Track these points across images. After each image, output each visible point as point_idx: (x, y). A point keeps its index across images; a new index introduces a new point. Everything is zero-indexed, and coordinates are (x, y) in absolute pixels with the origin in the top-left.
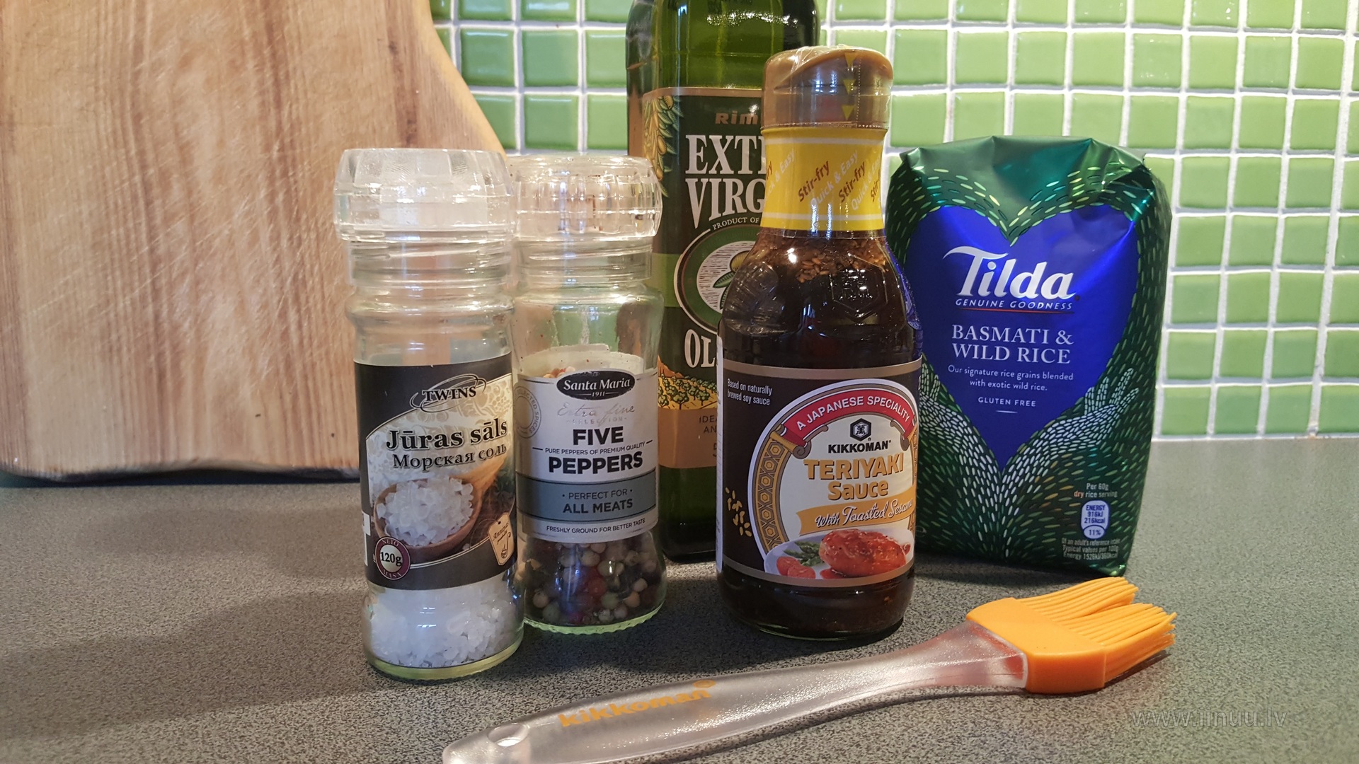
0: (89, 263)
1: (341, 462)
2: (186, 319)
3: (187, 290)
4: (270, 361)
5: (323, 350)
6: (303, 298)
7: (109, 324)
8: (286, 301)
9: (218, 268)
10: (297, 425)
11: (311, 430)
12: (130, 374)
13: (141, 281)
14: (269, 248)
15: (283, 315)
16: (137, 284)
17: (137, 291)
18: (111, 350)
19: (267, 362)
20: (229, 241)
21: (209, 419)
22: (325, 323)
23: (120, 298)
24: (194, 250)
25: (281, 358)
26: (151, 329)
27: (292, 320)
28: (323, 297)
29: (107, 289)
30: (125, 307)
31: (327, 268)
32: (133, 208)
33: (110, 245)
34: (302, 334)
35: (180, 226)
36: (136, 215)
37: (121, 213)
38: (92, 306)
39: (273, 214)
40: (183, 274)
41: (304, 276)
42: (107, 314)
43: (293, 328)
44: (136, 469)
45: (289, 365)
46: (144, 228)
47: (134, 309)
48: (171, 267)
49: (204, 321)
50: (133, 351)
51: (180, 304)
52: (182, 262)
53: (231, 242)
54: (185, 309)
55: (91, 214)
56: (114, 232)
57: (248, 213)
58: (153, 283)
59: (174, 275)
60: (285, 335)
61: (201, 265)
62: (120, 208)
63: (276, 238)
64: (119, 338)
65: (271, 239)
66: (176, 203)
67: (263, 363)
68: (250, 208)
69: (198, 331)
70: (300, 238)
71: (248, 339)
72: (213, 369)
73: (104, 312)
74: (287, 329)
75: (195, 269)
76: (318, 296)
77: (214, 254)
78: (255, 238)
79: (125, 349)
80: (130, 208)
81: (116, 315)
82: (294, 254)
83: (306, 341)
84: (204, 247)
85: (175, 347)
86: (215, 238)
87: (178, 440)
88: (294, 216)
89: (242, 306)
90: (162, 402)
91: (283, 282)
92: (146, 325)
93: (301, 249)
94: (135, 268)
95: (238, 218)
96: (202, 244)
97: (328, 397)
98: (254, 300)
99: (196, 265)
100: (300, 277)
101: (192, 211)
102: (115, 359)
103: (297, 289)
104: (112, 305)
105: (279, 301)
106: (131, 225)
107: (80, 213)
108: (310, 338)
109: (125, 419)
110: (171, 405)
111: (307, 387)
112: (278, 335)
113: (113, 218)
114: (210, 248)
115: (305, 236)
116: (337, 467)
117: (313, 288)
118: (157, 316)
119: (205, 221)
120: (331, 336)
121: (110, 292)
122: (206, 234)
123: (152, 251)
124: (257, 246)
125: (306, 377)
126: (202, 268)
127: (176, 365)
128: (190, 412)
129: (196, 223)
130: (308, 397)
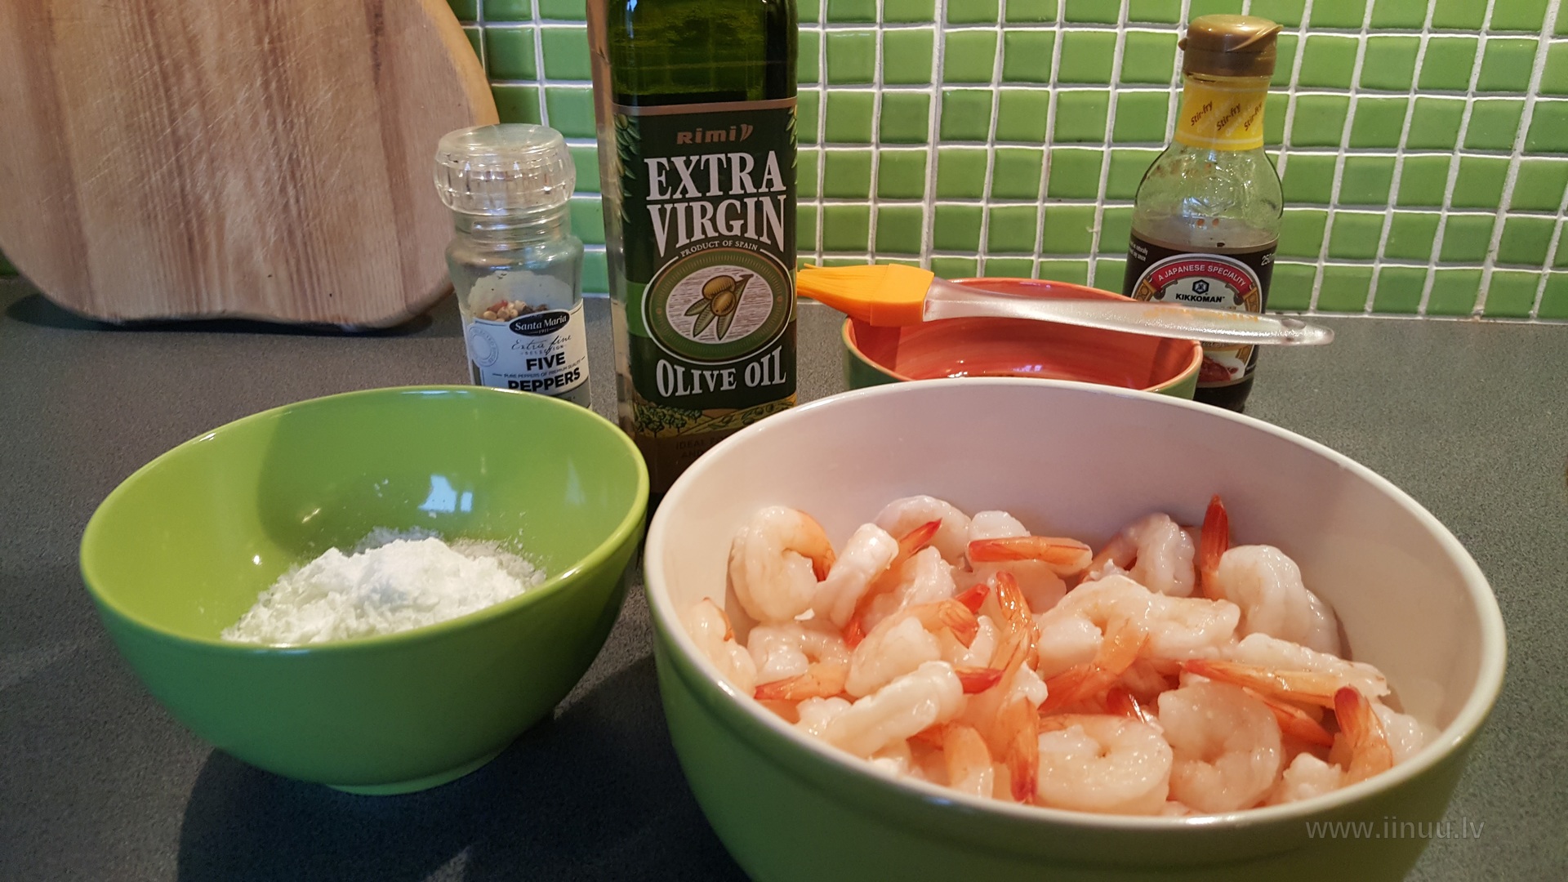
0: (125, 142)
1: (339, 318)
2: (206, 192)
3: (205, 166)
4: (276, 230)
5: (317, 221)
6: (298, 175)
7: (146, 195)
8: (285, 178)
9: (228, 148)
10: (301, 283)
11: (313, 290)
12: (166, 238)
13: (168, 159)
14: (268, 131)
15: (283, 190)
16: (164, 161)
17: (165, 167)
18: (149, 217)
19: (273, 230)
20: (235, 123)
21: (232, 278)
22: (318, 197)
23: (152, 172)
24: (207, 132)
25: (284, 227)
26: (179, 200)
27: (291, 194)
28: (314, 174)
29: (141, 164)
30: (157, 180)
31: (316, 149)
32: (155, 95)
33: (140, 128)
34: (299, 207)
35: (194, 111)
36: (159, 100)
37: (146, 99)
38: (130, 180)
39: (269, 99)
40: (200, 153)
41: (298, 156)
42: (143, 186)
43: (292, 201)
44: (178, 317)
45: (291, 233)
46: (165, 113)
47: (164, 182)
48: (190, 146)
49: (220, 193)
50: (166, 218)
51: (200, 178)
52: (199, 142)
53: (236, 124)
54: (204, 183)
55: (122, 99)
56: (142, 116)
57: (248, 100)
58: (177, 160)
59: (193, 154)
60: (286, 206)
61: (214, 145)
62: (145, 94)
63: (272, 122)
64: (155, 208)
65: (269, 124)
66: (189, 90)
67: (270, 230)
68: (249, 95)
69: (216, 202)
70: (292, 121)
71: (256, 211)
72: (230, 238)
73: (140, 185)
74: (287, 202)
75: (209, 149)
76: (310, 175)
77: (223, 137)
78: (255, 122)
79: (160, 217)
80: (153, 95)
81: (151, 187)
82: (288, 137)
83: (303, 213)
84: (215, 129)
85: (200, 215)
86: (222, 122)
87: (208, 294)
88: (286, 103)
89: (249, 182)
90: (193, 261)
91: (281, 161)
92: (175, 196)
93: (293, 132)
94: (162, 147)
95: (241, 103)
96: (213, 127)
97: (324, 262)
98: (259, 175)
99: (210, 145)
100: (295, 156)
101: (203, 97)
102: (153, 226)
103: (292, 167)
104: (146, 179)
105: (279, 178)
106: (155, 109)
107: (114, 98)
108: (306, 211)
109: (165, 276)
110: (200, 265)
111: (307, 253)
112: (280, 207)
113: (140, 103)
114: (220, 130)
115: (296, 120)
116: (336, 322)
117: (305, 167)
118: (183, 190)
119: (214, 106)
120: (323, 210)
121: (144, 166)
122: (215, 118)
123: (174, 132)
124: (258, 129)
125: (305, 244)
126: (215, 147)
127: (201, 231)
128: (215, 273)
129: (207, 108)
130: (308, 261)
